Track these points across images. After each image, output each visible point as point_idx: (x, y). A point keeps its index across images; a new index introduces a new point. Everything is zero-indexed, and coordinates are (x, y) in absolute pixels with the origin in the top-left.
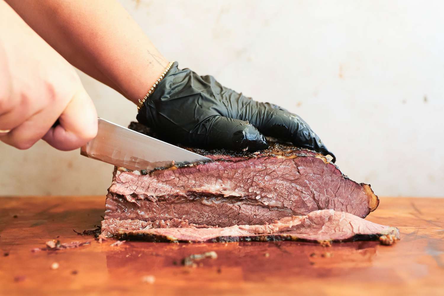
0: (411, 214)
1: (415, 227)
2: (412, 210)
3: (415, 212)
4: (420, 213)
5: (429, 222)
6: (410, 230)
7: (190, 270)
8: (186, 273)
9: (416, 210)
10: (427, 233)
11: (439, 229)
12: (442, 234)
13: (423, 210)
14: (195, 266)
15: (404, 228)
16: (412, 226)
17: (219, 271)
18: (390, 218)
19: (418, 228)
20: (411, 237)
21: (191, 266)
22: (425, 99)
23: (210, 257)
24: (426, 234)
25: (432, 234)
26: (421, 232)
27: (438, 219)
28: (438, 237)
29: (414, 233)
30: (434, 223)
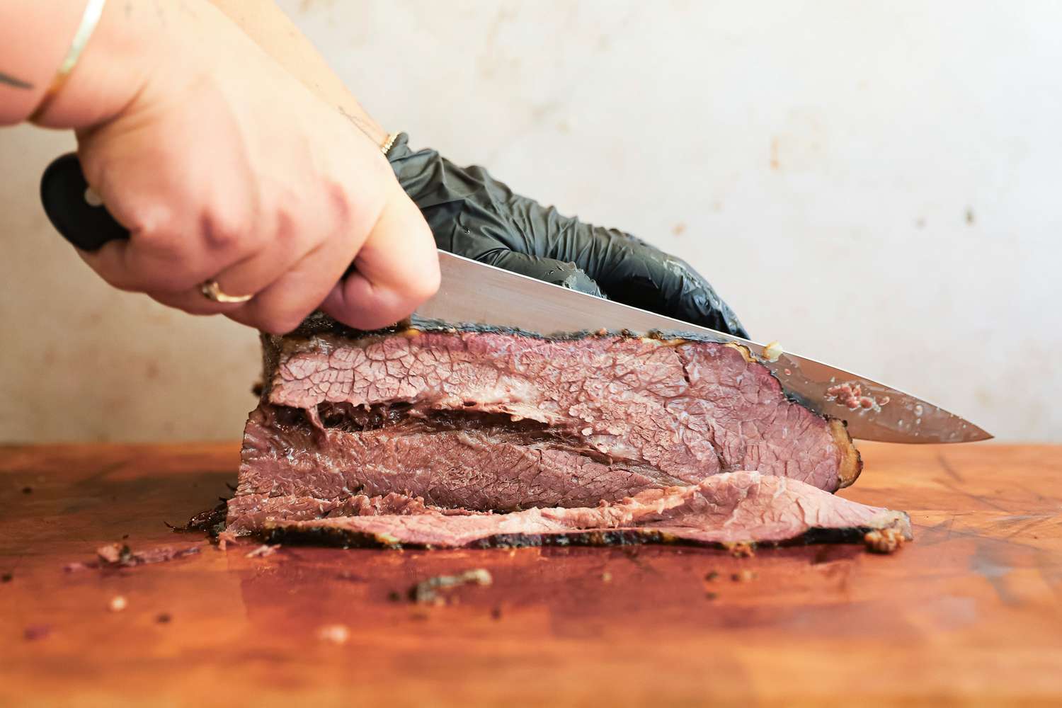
0: (939, 481)
1: (945, 510)
2: (940, 473)
3: (947, 477)
4: (959, 479)
5: (979, 499)
6: (936, 518)
7: (428, 611)
8: (419, 618)
9: (950, 471)
10: (975, 525)
11: (1003, 516)
12: (1009, 527)
13: (965, 472)
14: (440, 602)
15: (921, 512)
16: (940, 510)
17: (496, 614)
18: (889, 490)
19: (953, 513)
20: (939, 535)
21: (431, 604)
22: (970, 218)
23: (474, 583)
24: (971, 528)
25: (986, 527)
26: (961, 524)
27: (998, 492)
28: (999, 533)
29: (944, 525)
30: (989, 501)
